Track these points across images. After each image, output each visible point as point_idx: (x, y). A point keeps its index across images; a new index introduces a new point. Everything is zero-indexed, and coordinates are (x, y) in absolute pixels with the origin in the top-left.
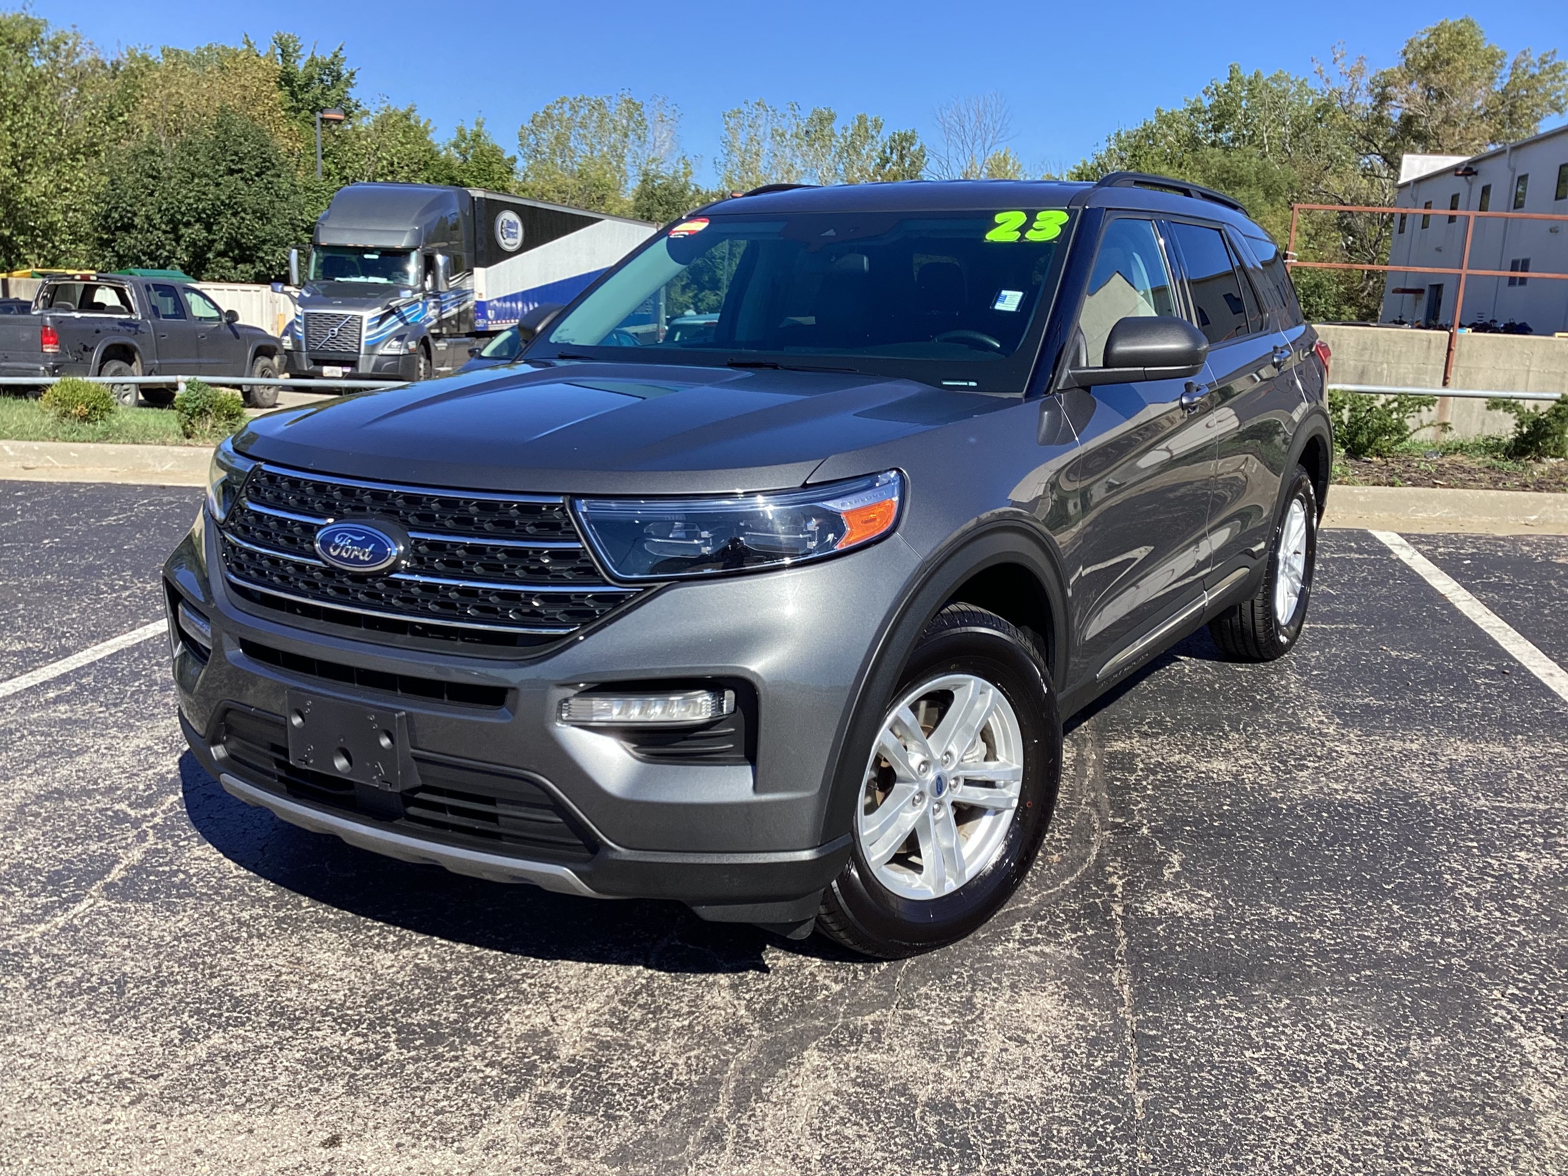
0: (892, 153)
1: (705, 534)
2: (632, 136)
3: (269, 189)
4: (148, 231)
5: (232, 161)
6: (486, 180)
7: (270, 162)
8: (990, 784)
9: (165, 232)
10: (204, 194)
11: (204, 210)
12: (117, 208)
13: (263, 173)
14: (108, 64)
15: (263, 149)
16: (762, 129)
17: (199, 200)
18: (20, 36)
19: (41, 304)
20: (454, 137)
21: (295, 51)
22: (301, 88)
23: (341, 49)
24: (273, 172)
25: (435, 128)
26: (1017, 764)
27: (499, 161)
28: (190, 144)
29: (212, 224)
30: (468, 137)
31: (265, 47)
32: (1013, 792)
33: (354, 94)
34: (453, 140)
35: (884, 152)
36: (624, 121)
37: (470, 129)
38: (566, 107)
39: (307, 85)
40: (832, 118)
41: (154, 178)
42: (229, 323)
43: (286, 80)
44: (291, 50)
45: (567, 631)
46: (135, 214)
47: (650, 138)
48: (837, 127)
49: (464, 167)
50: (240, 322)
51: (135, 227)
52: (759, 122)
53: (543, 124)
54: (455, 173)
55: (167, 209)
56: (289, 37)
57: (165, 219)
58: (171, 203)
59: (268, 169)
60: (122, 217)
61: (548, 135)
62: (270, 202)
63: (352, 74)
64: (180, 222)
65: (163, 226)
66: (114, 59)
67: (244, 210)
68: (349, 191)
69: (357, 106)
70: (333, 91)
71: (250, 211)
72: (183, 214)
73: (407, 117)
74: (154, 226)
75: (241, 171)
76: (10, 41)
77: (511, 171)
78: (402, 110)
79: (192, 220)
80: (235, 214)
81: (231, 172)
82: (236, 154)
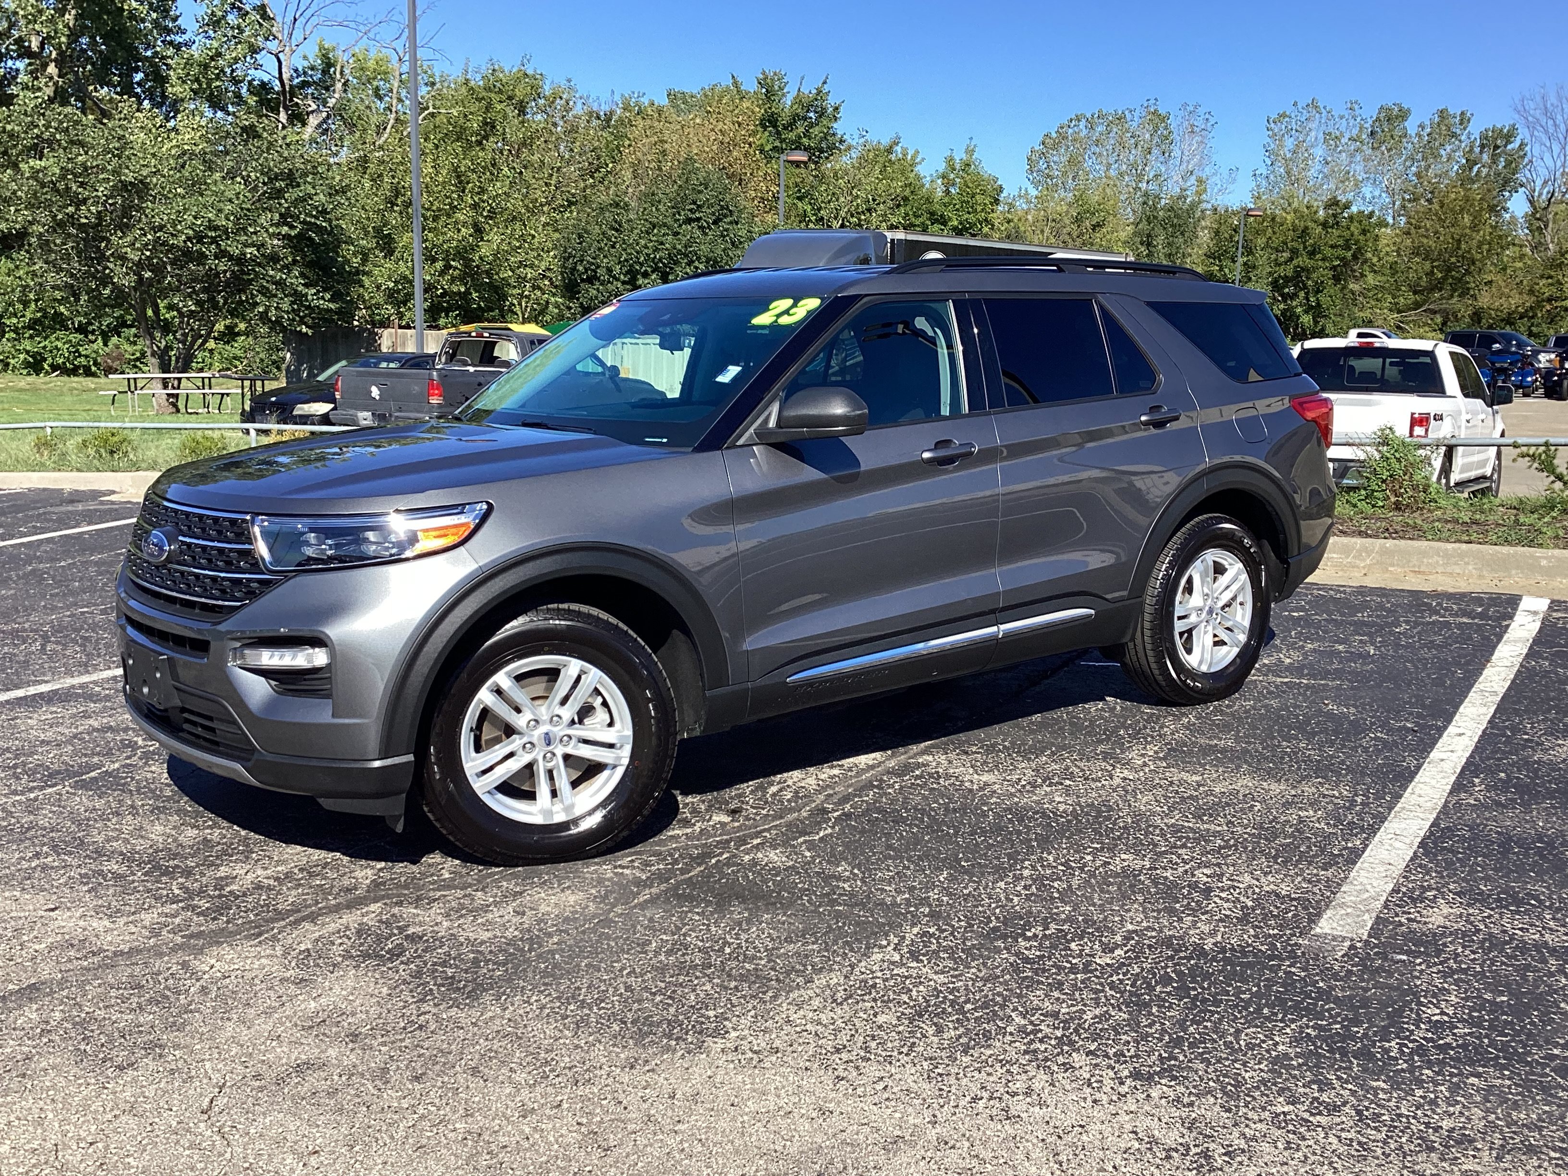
0: (1481, 152)
1: (330, 542)
2: (1155, 151)
3: (724, 236)
4: (609, 282)
5: (691, 210)
6: (969, 213)
7: (728, 208)
8: (611, 746)
9: (624, 283)
10: (662, 243)
11: (660, 260)
12: (582, 261)
13: (720, 220)
14: (602, 113)
15: (721, 197)
16: (1313, 134)
17: (656, 250)
18: (519, 93)
19: (443, 359)
20: (942, 167)
21: (781, 89)
22: (785, 128)
23: (825, 83)
24: (728, 219)
25: (923, 159)
26: (629, 732)
27: (983, 193)
28: (653, 194)
29: (669, 274)
30: (958, 167)
31: (750, 86)
32: (625, 754)
33: (839, 128)
34: (941, 171)
35: (1471, 151)
36: (1147, 136)
37: (959, 156)
38: (1083, 124)
39: (791, 125)
40: (1404, 115)
41: (617, 230)
42: (611, 378)
43: (770, 121)
44: (776, 88)
45: (239, 604)
46: (598, 267)
47: (1177, 153)
48: (1411, 126)
49: (946, 200)
50: (623, 375)
51: (598, 279)
52: (1311, 125)
53: (1055, 146)
54: (936, 207)
55: (626, 260)
56: (775, 74)
57: (625, 269)
58: (631, 254)
59: (725, 216)
60: (586, 270)
61: (1060, 158)
62: (724, 250)
63: (836, 109)
64: (638, 272)
65: (622, 277)
66: (608, 109)
67: (698, 259)
68: (764, 241)
69: (841, 141)
70: (817, 128)
71: (704, 259)
72: (642, 265)
73: (889, 151)
74: (614, 277)
75: (698, 219)
76: (510, 98)
77: (997, 201)
78: (885, 142)
79: (649, 269)
80: (690, 263)
81: (689, 221)
82: (694, 203)
